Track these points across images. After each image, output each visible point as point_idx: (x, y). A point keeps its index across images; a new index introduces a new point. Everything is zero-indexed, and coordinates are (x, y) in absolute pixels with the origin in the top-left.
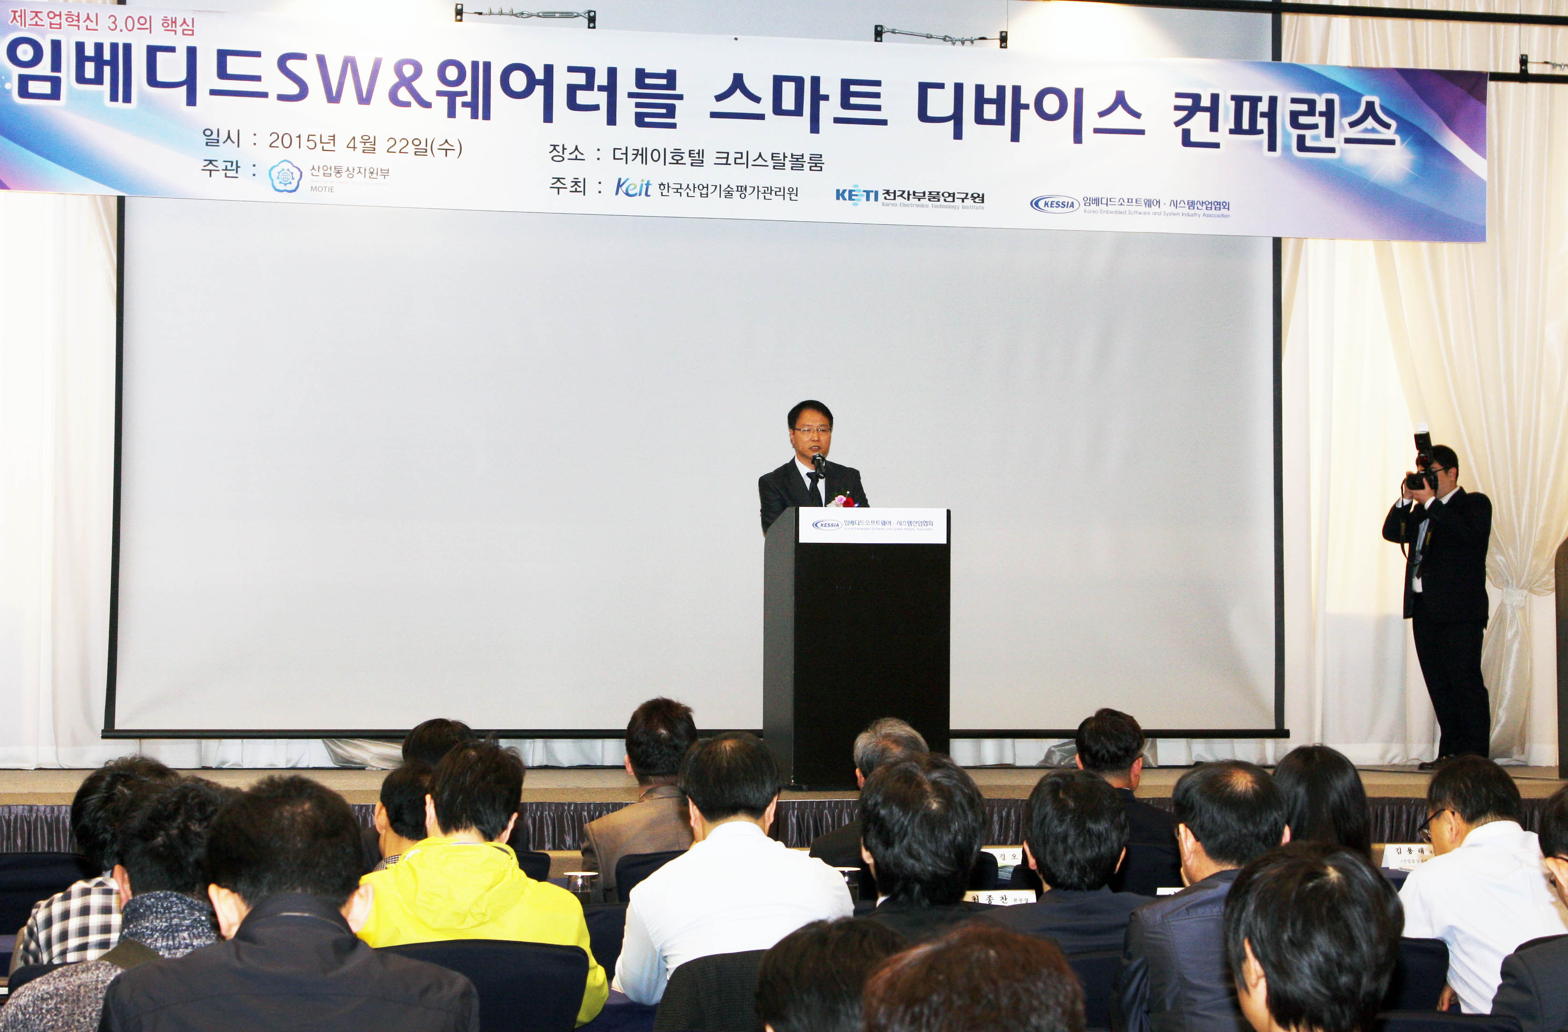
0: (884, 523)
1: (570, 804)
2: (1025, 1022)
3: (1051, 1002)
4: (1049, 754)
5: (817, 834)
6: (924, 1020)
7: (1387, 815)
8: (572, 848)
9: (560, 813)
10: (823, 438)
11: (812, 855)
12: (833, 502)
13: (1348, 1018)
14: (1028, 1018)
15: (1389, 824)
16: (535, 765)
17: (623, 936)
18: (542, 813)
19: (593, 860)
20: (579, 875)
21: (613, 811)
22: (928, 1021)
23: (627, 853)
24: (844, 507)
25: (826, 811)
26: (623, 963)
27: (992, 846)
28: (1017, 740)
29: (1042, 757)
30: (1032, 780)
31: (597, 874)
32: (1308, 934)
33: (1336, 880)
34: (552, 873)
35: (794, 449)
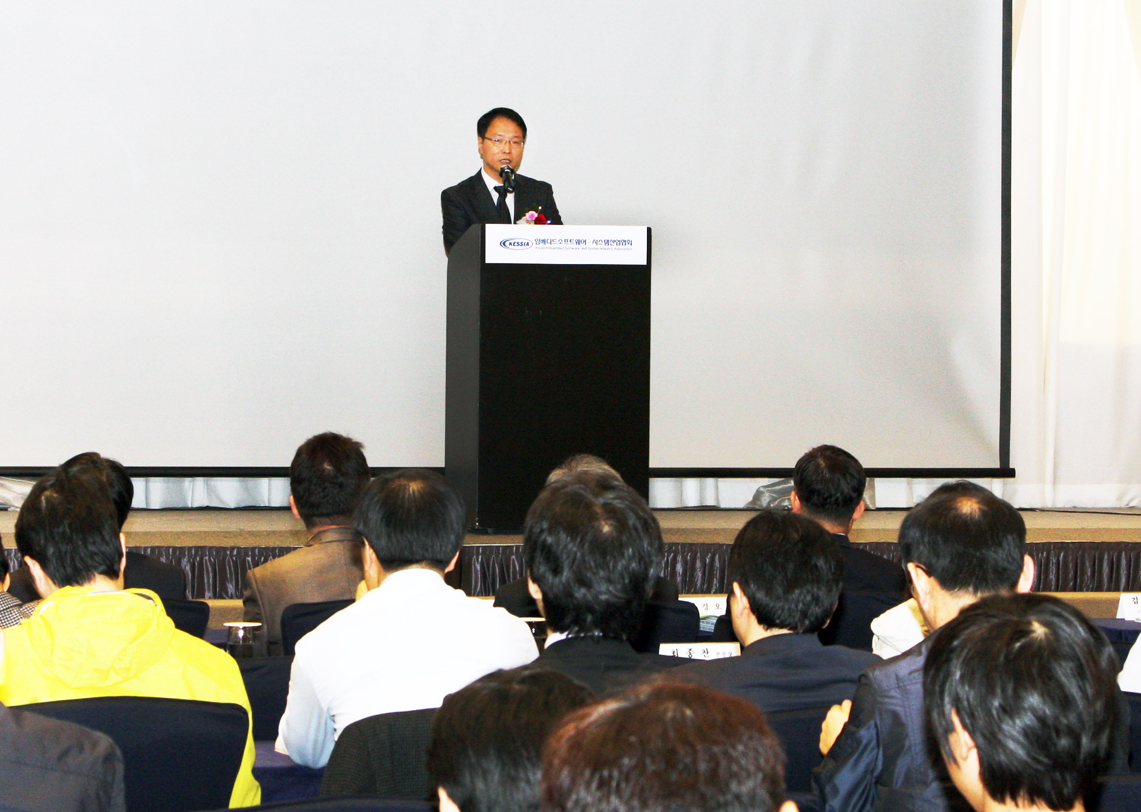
0: (578, 242)
1: (232, 549)
2: (723, 788)
3: (752, 768)
4: (758, 495)
5: (503, 581)
6: (614, 784)
7: (1124, 562)
8: (234, 597)
9: (221, 558)
10: (515, 151)
11: (496, 605)
12: (524, 218)
13: (1070, 785)
14: (727, 785)
15: (1125, 572)
16: (196, 505)
17: (287, 693)
18: (201, 559)
19: (256, 610)
20: (240, 626)
21: (280, 556)
22: (618, 785)
23: (292, 603)
24: (536, 223)
25: (513, 557)
26: (287, 723)
27: (695, 595)
28: (720, 480)
29: (750, 498)
30: (739, 523)
31: (259, 624)
32: (1018, 697)
33: (1043, 636)
34: (212, 624)
35: (482, 160)
